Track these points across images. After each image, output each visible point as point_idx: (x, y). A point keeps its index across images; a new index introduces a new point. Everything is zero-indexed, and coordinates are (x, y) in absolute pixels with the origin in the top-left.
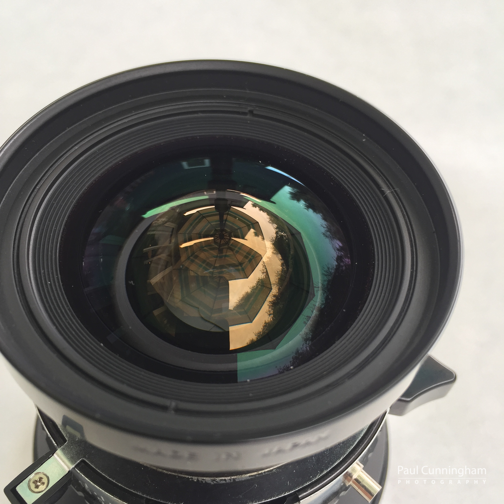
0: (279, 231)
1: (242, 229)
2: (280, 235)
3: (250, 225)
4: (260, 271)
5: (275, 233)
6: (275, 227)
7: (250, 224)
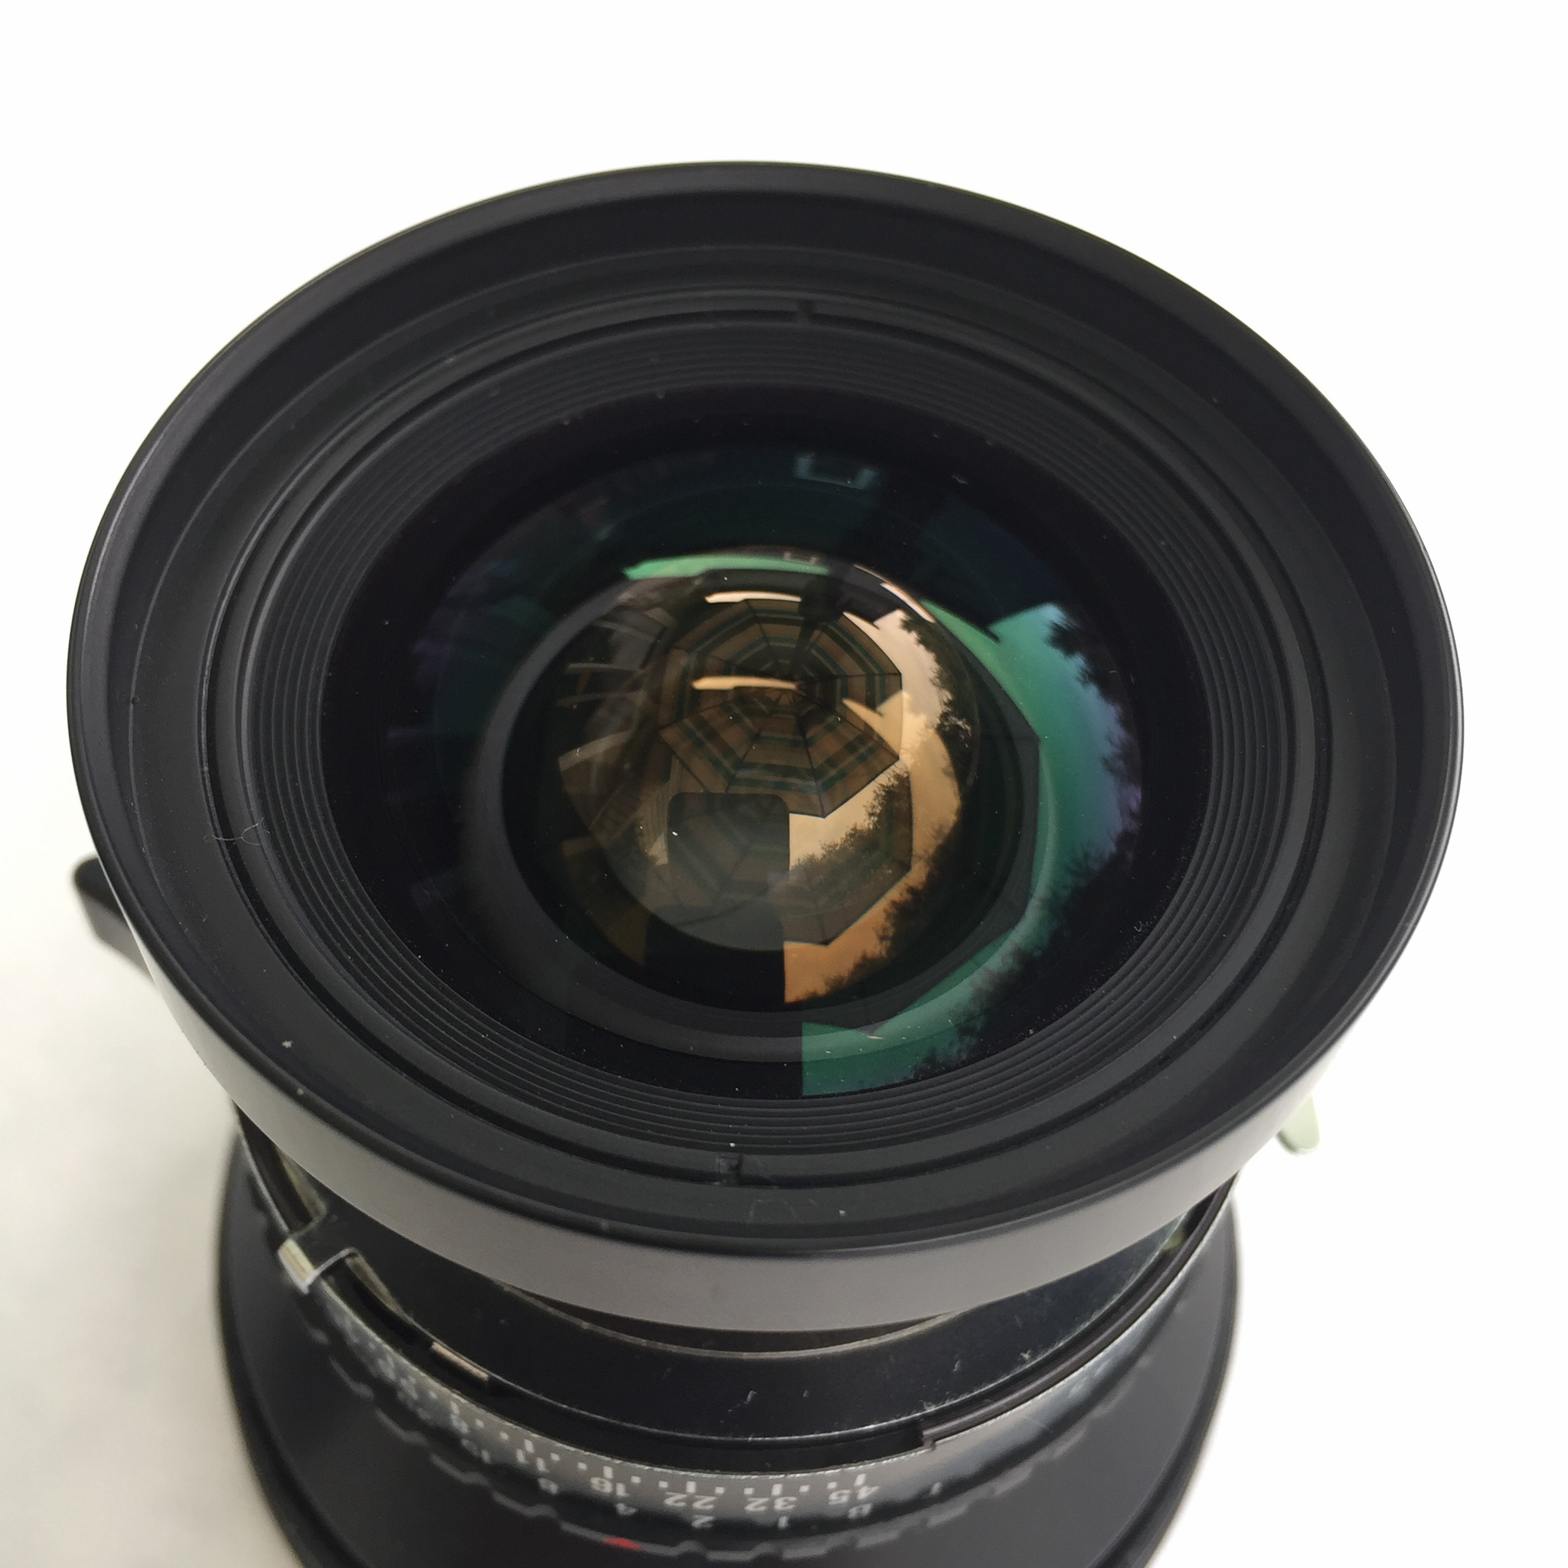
0: (953, 714)
1: (849, 679)
2: (949, 726)
3: (874, 674)
4: (864, 806)
5: (938, 715)
6: (945, 700)
7: (876, 672)
